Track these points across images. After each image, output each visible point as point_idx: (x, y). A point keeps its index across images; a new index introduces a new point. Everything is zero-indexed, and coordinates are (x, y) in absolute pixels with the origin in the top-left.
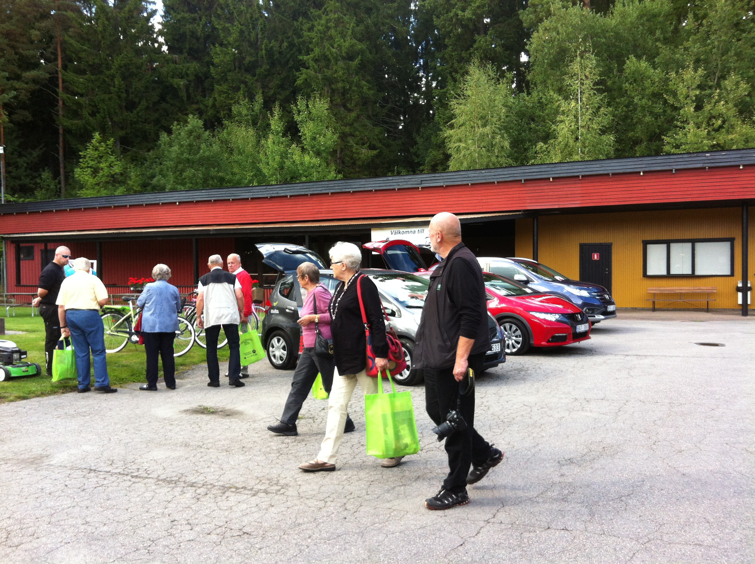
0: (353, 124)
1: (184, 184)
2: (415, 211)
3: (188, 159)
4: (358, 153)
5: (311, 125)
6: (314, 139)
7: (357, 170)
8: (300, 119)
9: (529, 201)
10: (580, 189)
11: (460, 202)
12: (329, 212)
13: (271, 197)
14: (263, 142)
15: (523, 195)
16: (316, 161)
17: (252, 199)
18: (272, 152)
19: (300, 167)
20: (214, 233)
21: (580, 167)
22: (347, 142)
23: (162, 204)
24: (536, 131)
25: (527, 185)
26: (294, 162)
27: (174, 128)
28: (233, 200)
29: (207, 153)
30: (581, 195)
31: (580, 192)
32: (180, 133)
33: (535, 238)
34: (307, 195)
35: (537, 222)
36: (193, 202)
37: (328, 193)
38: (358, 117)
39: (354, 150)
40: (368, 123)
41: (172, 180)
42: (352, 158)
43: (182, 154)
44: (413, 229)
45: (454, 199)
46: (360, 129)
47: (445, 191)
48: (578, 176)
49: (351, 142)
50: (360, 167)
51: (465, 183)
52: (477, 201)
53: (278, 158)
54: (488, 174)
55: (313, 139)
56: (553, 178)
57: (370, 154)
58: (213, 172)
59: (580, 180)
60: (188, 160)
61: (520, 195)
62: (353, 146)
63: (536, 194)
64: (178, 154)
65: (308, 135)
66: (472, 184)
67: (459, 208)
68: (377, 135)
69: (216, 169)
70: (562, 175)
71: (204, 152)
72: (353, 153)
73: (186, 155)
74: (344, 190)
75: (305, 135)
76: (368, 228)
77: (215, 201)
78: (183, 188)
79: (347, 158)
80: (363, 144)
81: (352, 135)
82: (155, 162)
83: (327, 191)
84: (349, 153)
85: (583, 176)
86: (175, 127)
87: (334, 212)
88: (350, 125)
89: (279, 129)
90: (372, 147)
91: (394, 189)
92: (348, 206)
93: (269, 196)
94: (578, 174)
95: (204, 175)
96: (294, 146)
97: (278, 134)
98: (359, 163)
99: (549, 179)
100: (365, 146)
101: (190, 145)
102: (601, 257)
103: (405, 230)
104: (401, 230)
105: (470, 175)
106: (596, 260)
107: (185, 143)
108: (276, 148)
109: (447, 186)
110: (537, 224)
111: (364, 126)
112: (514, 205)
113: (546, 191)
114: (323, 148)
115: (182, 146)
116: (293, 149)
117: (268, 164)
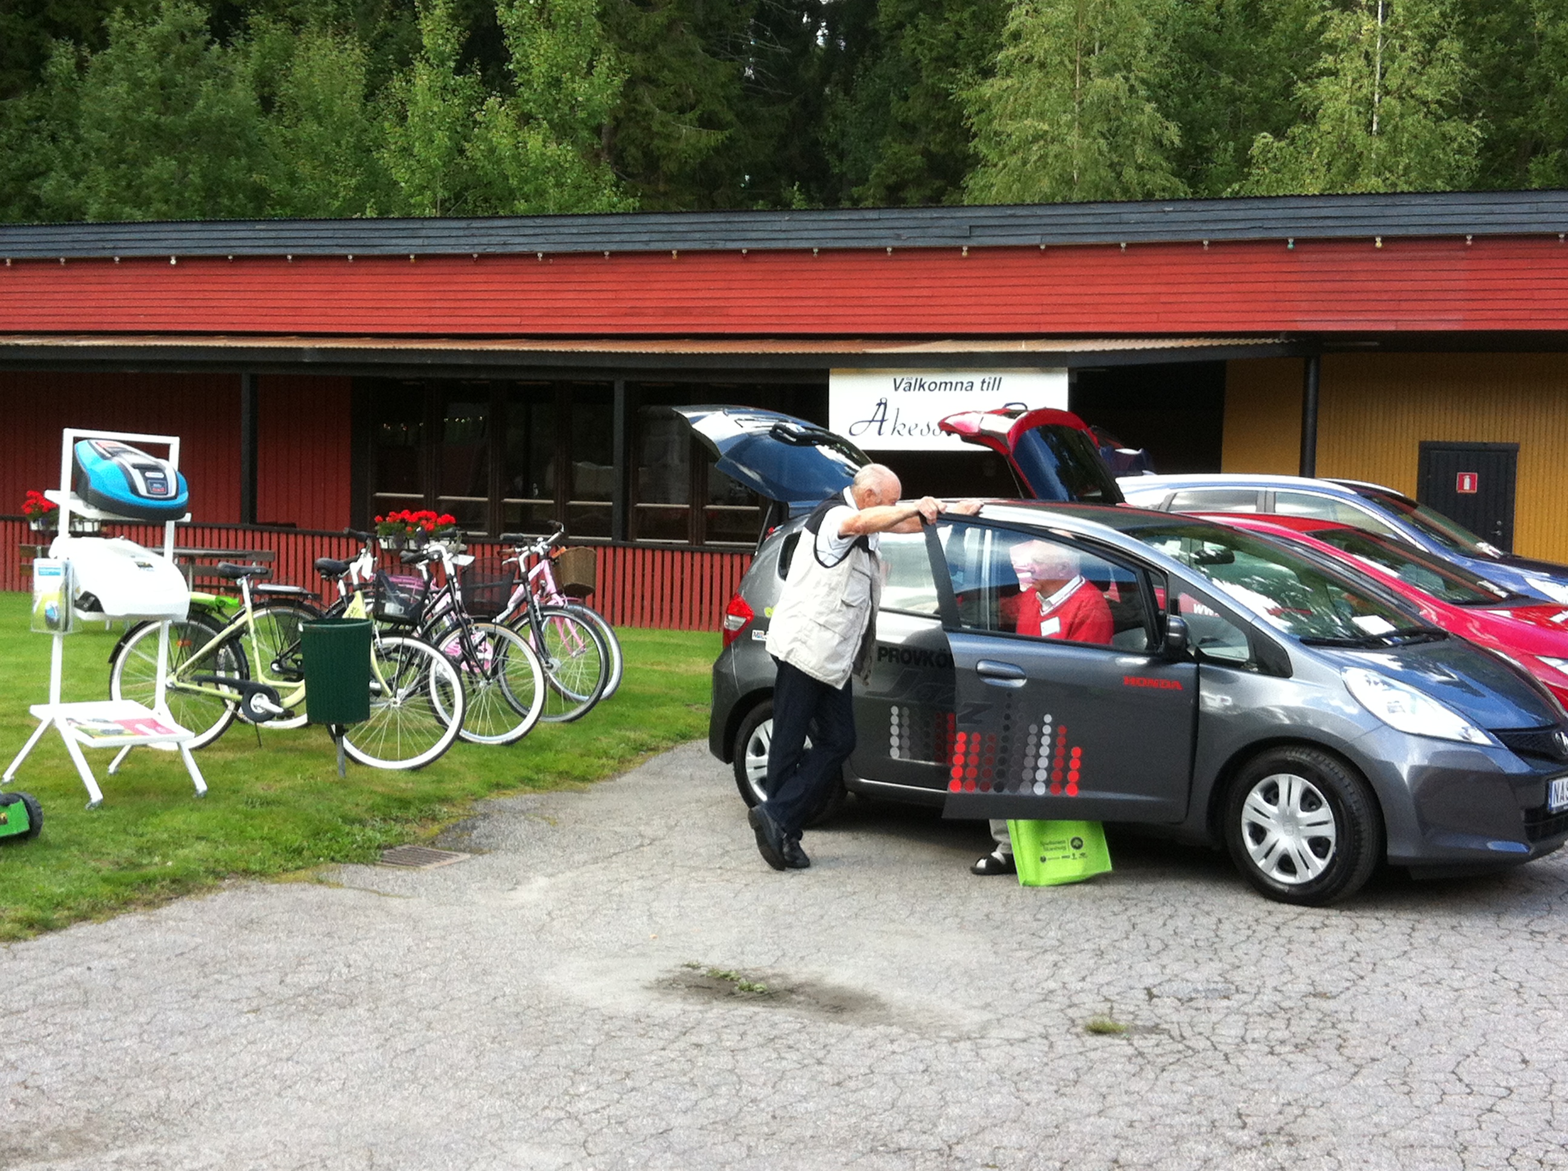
0: (654, 47)
1: (141, 201)
2: (945, 319)
3: (156, 126)
4: (668, 137)
5: (544, 38)
6: (556, 83)
7: (662, 187)
8: (512, 22)
9: (1304, 306)
10: (1463, 275)
11: (1086, 299)
12: (668, 312)
13: (483, 257)
14: (397, 83)
15: (1290, 287)
16: (563, 152)
17: (418, 257)
18: (424, 117)
19: (510, 168)
20: (318, 359)
21: (1471, 209)
22: (636, 101)
23: (123, 260)
24: (1233, 99)
25: (1303, 257)
26: (492, 150)
27: (116, 25)
28: (356, 258)
29: (216, 112)
30: (1467, 296)
31: (1463, 285)
32: (132, 45)
33: (1310, 420)
34: (601, 254)
35: (1318, 370)
36: (224, 258)
37: (669, 253)
38: (671, 25)
39: (656, 127)
40: (697, 45)
41: (104, 187)
42: (647, 153)
43: (138, 110)
44: (965, 378)
45: (1069, 290)
46: (676, 62)
47: (1044, 262)
48: (1463, 238)
49: (647, 100)
50: (670, 179)
51: (1109, 239)
52: (1139, 299)
53: (442, 138)
54: (1182, 217)
55: (550, 85)
56: (1385, 240)
57: (704, 140)
58: (234, 169)
59: (1467, 248)
60: (156, 129)
61: (1281, 287)
62: (653, 114)
63: (1329, 286)
64: (125, 109)
65: (539, 68)
66: (1129, 246)
67: (1085, 318)
68: (723, 86)
69: (244, 161)
70: (1412, 231)
71: (209, 107)
72: (653, 135)
73: (149, 113)
74: (720, 245)
75: (527, 70)
76: (822, 366)
77: (296, 258)
78: (138, 215)
79: (632, 150)
80: (682, 111)
81: (649, 80)
82: (37, 131)
83: (666, 246)
84: (638, 133)
85: (1475, 238)
86: (116, 22)
87: (686, 312)
88: (647, 49)
89: (448, 48)
90: (708, 122)
91: (883, 250)
92: (732, 294)
93: (476, 251)
94: (1459, 231)
95: (204, 176)
96: (491, 101)
97: (442, 63)
98: (670, 166)
99: (1372, 240)
100: (689, 115)
101: (162, 84)
102: (1483, 484)
103: (940, 378)
104: (928, 378)
105: (1125, 217)
106: (1466, 495)
107: (150, 75)
108: (437, 106)
109: (1050, 248)
110: (1317, 377)
111: (686, 54)
112: (1259, 317)
113: (1362, 276)
114: (581, 115)
115: (137, 84)
116: (490, 110)
117: (406, 151)
